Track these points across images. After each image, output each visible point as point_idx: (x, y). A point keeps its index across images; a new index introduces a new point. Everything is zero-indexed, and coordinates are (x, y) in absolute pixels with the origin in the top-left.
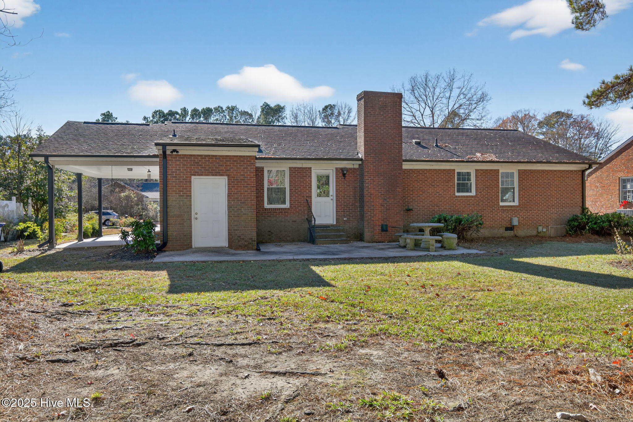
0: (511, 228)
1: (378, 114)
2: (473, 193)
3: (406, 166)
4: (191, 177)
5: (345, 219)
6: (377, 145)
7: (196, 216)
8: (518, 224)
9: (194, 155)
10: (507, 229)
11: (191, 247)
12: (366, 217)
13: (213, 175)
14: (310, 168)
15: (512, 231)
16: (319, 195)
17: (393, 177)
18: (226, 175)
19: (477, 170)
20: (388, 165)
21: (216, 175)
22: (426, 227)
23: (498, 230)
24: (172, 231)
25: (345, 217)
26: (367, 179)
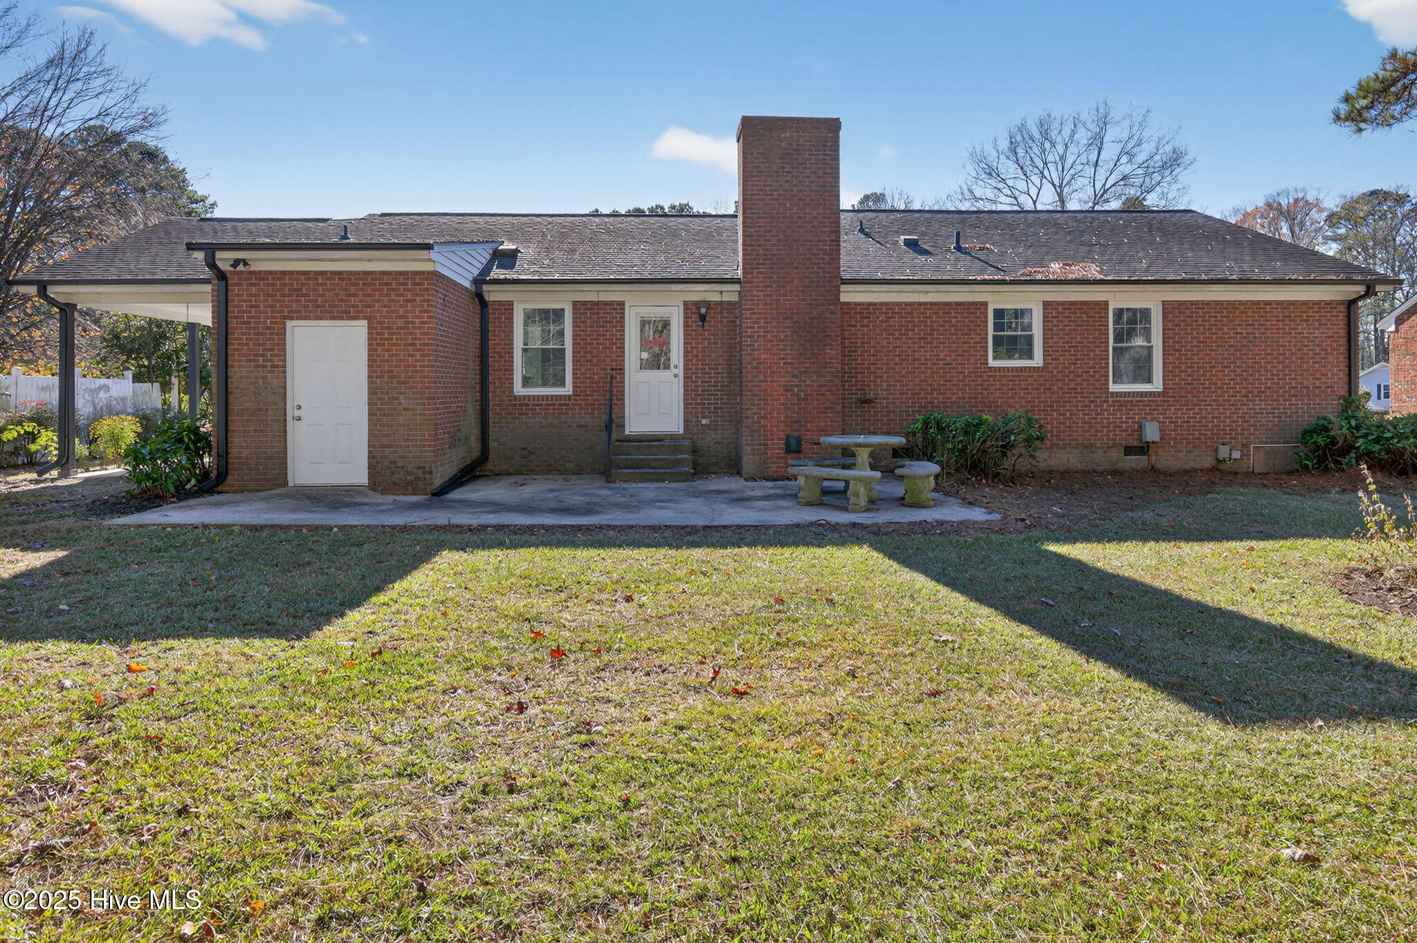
0: (1143, 449)
1: (776, 172)
2: (1038, 360)
3: (850, 295)
4: (285, 323)
5: (704, 422)
6: (774, 245)
7: (297, 413)
8: (1157, 439)
9: (291, 273)
10: (1128, 450)
11: (286, 484)
12: (747, 418)
13: (333, 318)
14: (622, 304)
15: (1146, 457)
16: (646, 365)
17: (815, 322)
18: (364, 318)
19: (1046, 305)
20: (803, 291)
21: (341, 318)
22: (860, 445)
23: (1105, 452)
24: (240, 447)
25: (704, 417)
26: (750, 328)
